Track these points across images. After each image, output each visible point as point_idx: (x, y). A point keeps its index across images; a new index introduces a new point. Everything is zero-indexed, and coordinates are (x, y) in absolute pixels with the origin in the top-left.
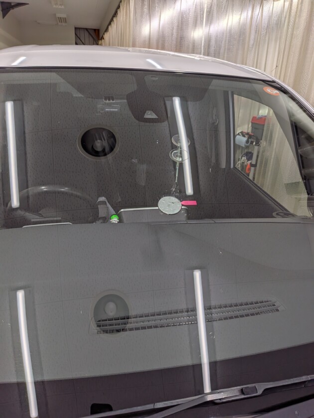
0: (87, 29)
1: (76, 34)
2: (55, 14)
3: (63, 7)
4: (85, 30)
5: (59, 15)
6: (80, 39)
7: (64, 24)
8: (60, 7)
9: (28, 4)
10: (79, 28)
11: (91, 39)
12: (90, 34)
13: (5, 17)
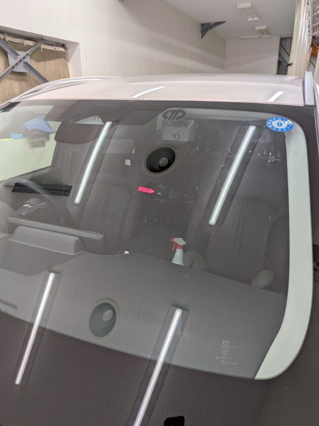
1: (281, 45)
2: (255, 28)
3: (258, 19)
5: (258, 28)
6: (285, 49)
7: (267, 36)
8: (255, 19)
9: (225, 22)
10: (285, 38)
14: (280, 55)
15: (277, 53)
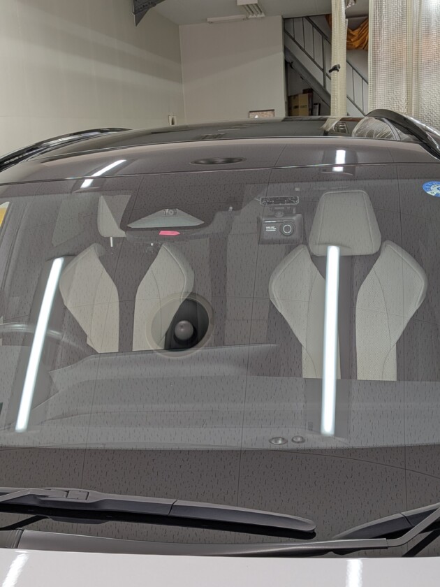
0: (308, 18)
1: (285, 31)
2: (236, 2)
4: (305, 20)
5: (242, 2)
6: (293, 39)
7: (259, 16)
10: (293, 18)
11: (318, 36)
12: (314, 26)
13: (141, 21)
14: (286, 50)
15: (281, 47)
